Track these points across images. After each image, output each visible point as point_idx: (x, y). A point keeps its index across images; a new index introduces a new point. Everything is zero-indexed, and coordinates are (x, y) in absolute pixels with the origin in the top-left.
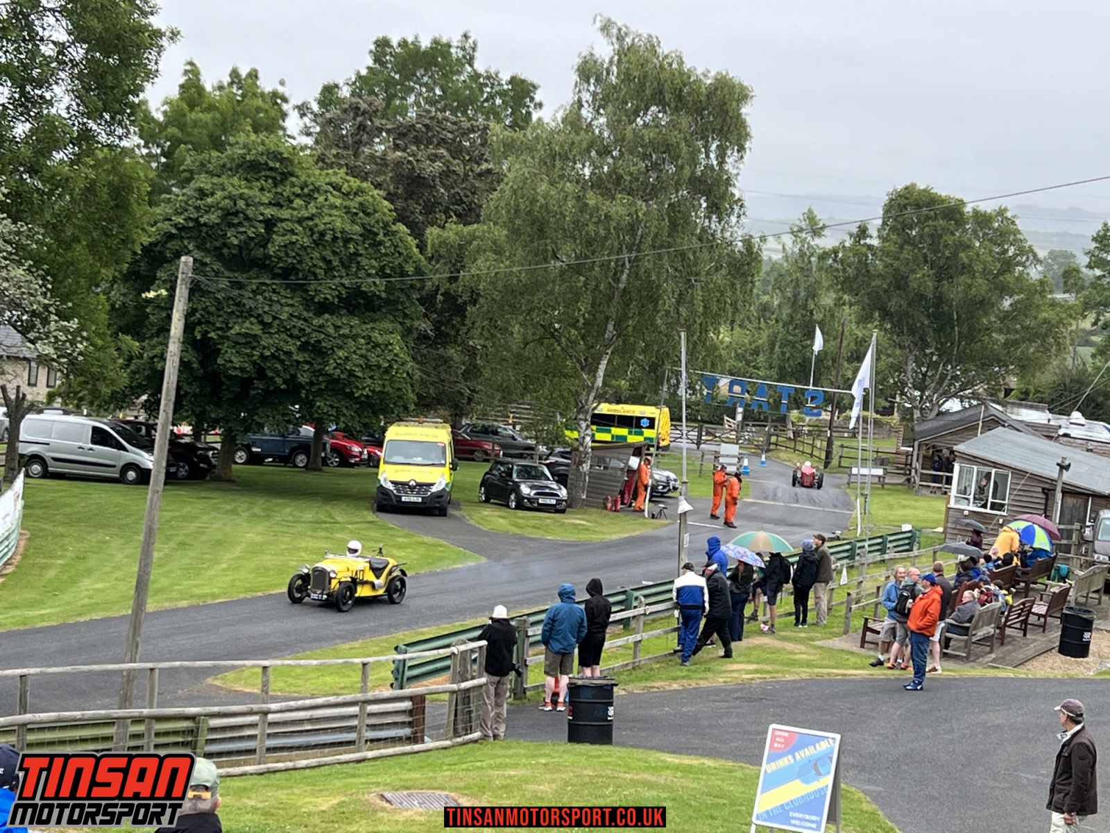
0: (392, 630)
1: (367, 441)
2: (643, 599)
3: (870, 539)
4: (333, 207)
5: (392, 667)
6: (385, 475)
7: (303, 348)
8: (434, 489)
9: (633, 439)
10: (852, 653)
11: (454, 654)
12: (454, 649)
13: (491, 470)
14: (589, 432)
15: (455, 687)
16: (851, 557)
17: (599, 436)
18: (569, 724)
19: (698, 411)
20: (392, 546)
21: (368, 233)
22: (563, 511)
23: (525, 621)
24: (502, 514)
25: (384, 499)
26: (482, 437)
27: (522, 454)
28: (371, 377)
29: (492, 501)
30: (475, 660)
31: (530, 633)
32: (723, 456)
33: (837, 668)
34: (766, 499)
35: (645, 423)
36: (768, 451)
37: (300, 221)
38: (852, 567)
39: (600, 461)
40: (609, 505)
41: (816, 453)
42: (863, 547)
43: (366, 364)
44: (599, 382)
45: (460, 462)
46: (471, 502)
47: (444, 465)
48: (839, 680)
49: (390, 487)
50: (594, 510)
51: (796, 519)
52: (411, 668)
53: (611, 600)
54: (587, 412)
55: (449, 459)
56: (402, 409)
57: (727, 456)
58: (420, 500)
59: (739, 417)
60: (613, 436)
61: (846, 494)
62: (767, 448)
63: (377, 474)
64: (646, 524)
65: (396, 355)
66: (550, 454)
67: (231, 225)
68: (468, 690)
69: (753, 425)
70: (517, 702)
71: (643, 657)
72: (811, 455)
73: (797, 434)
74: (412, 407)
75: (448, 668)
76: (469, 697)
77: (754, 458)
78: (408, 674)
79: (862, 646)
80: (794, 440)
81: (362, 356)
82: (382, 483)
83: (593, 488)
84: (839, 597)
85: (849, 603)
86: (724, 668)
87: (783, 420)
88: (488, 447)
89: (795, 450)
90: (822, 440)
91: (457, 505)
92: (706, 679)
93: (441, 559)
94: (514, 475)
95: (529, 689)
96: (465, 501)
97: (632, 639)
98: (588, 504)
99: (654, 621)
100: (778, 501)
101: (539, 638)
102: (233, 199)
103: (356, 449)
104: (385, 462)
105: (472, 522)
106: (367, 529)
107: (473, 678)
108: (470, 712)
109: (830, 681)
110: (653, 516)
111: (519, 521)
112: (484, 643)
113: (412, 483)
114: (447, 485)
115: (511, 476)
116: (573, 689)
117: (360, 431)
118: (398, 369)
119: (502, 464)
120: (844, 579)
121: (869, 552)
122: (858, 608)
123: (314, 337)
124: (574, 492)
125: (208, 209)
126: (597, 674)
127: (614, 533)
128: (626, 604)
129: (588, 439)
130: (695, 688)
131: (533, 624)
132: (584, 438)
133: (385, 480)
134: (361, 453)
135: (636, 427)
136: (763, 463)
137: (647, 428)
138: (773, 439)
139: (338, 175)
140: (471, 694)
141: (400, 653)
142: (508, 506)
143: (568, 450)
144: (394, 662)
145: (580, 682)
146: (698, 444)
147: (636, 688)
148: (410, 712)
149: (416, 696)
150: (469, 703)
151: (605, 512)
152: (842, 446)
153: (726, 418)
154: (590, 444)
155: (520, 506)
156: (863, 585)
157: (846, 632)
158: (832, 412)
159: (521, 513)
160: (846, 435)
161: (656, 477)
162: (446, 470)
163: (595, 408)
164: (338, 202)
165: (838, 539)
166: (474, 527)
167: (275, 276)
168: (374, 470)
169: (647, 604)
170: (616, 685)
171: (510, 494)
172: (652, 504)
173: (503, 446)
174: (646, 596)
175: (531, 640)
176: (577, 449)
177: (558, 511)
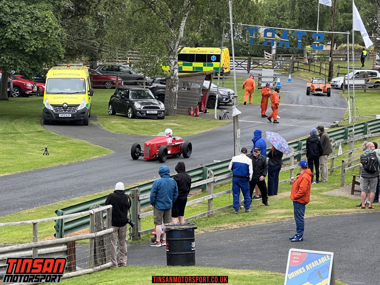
0: (54, 200)
1: (36, 79)
2: (212, 172)
3: (355, 126)
5: (54, 224)
6: (47, 101)
8: (79, 108)
9: (207, 69)
10: (346, 198)
11: (91, 214)
12: (91, 211)
13: (115, 94)
14: (176, 66)
15: (93, 235)
16: (345, 138)
17: (185, 68)
18: (167, 254)
19: (247, 49)
20: (54, 146)
22: (162, 118)
23: (137, 191)
24: (124, 122)
25: (48, 117)
26: (110, 73)
27: (136, 83)
28: (35, 39)
29: (117, 114)
30: (105, 217)
31: (140, 198)
32: (264, 77)
33: (336, 208)
34: (292, 103)
35: (214, 58)
36: (293, 72)
38: (346, 144)
39: (185, 84)
40: (192, 112)
41: (323, 72)
42: (352, 131)
43: (32, 31)
44: (182, 34)
45: (94, 90)
46: (103, 115)
47: (84, 93)
48: (337, 216)
49: (51, 108)
50: (182, 116)
51: (311, 115)
52: (66, 224)
53: (191, 174)
54: (175, 54)
55: (88, 89)
56: (56, 58)
57: (267, 77)
58: (70, 116)
59: (274, 52)
60: (194, 67)
61: (342, 97)
62: (292, 70)
63: (43, 100)
64: (216, 123)
65: (50, 24)
66: (153, 82)
68: (102, 236)
69: (283, 56)
70: (134, 242)
71: (214, 208)
72: (320, 73)
73: (311, 60)
74: (63, 56)
75: (88, 223)
76: (103, 241)
77: (284, 77)
78: (65, 227)
79: (352, 194)
80: (309, 64)
81: (28, 25)
82: (46, 106)
83: (181, 102)
84: (337, 164)
85: (343, 167)
86: (266, 213)
87: (301, 52)
88: (114, 79)
89: (309, 70)
90: (326, 64)
91: (95, 118)
92: (255, 220)
93: (85, 153)
94: (130, 97)
95: (142, 233)
96: (99, 115)
97: (206, 198)
98: (179, 113)
99: (221, 185)
100: (300, 104)
101: (149, 200)
103: (29, 85)
104: (48, 93)
105: (105, 128)
106: (37, 136)
107: (105, 229)
108: (104, 250)
109: (332, 217)
110: (220, 118)
111: (135, 126)
112: (110, 206)
113: (65, 105)
114: (87, 105)
115: (128, 97)
116: (169, 232)
117: (31, 74)
118: (52, 33)
119: (122, 90)
120: (340, 152)
121: (355, 134)
122: (350, 170)
124: (169, 105)
126: (183, 222)
127: (196, 130)
128: (203, 176)
129: (176, 71)
130: (247, 227)
131: (142, 192)
132: (173, 71)
133: (48, 104)
134: (33, 88)
135: (208, 61)
136: (289, 80)
137: (215, 61)
138: (296, 65)
140: (104, 239)
141: (59, 215)
142: (127, 116)
143: (164, 78)
144: (55, 221)
145: (173, 228)
146: (249, 70)
147: (210, 229)
148: (66, 252)
149: (69, 242)
150: (103, 245)
151: (189, 117)
152: (339, 67)
153: (265, 52)
154: (178, 74)
155: (134, 117)
156: (352, 154)
157: (342, 185)
158: (332, 46)
159: (136, 121)
160: (342, 59)
161: (221, 93)
162: (86, 96)
163: (180, 51)
165: (337, 126)
166: (106, 130)
168: (40, 98)
169: (215, 176)
170: (196, 228)
171: (128, 109)
172: (219, 111)
173: (123, 78)
174: (214, 170)
175: (142, 202)
176: (169, 78)
177: (159, 118)
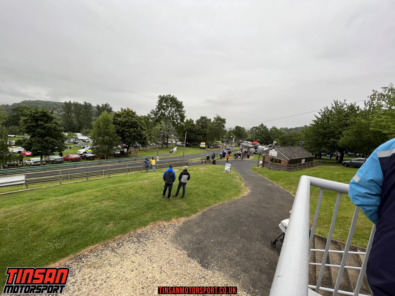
18: (213, 163)
19: (222, 141)
21: (200, 130)
26: (207, 143)
37: (195, 129)
44: (215, 139)
55: (205, 145)
56: (202, 142)
58: (203, 148)
66: (212, 145)
69: (226, 142)
73: (229, 143)
75: (204, 159)
77: (226, 145)
81: (199, 138)
93: (204, 152)
101: (211, 157)
102: (190, 127)
106: (199, 150)
117: (199, 143)
118: (202, 139)
119: (209, 145)
123: (196, 137)
126: (215, 160)
135: (218, 143)
139: (197, 126)
142: (209, 148)
147: (217, 161)
149: (202, 161)
151: (216, 148)
152: (232, 144)
154: (215, 144)
158: (232, 141)
166: (207, 150)
167: (193, 133)
168: (200, 146)
177: (213, 148)
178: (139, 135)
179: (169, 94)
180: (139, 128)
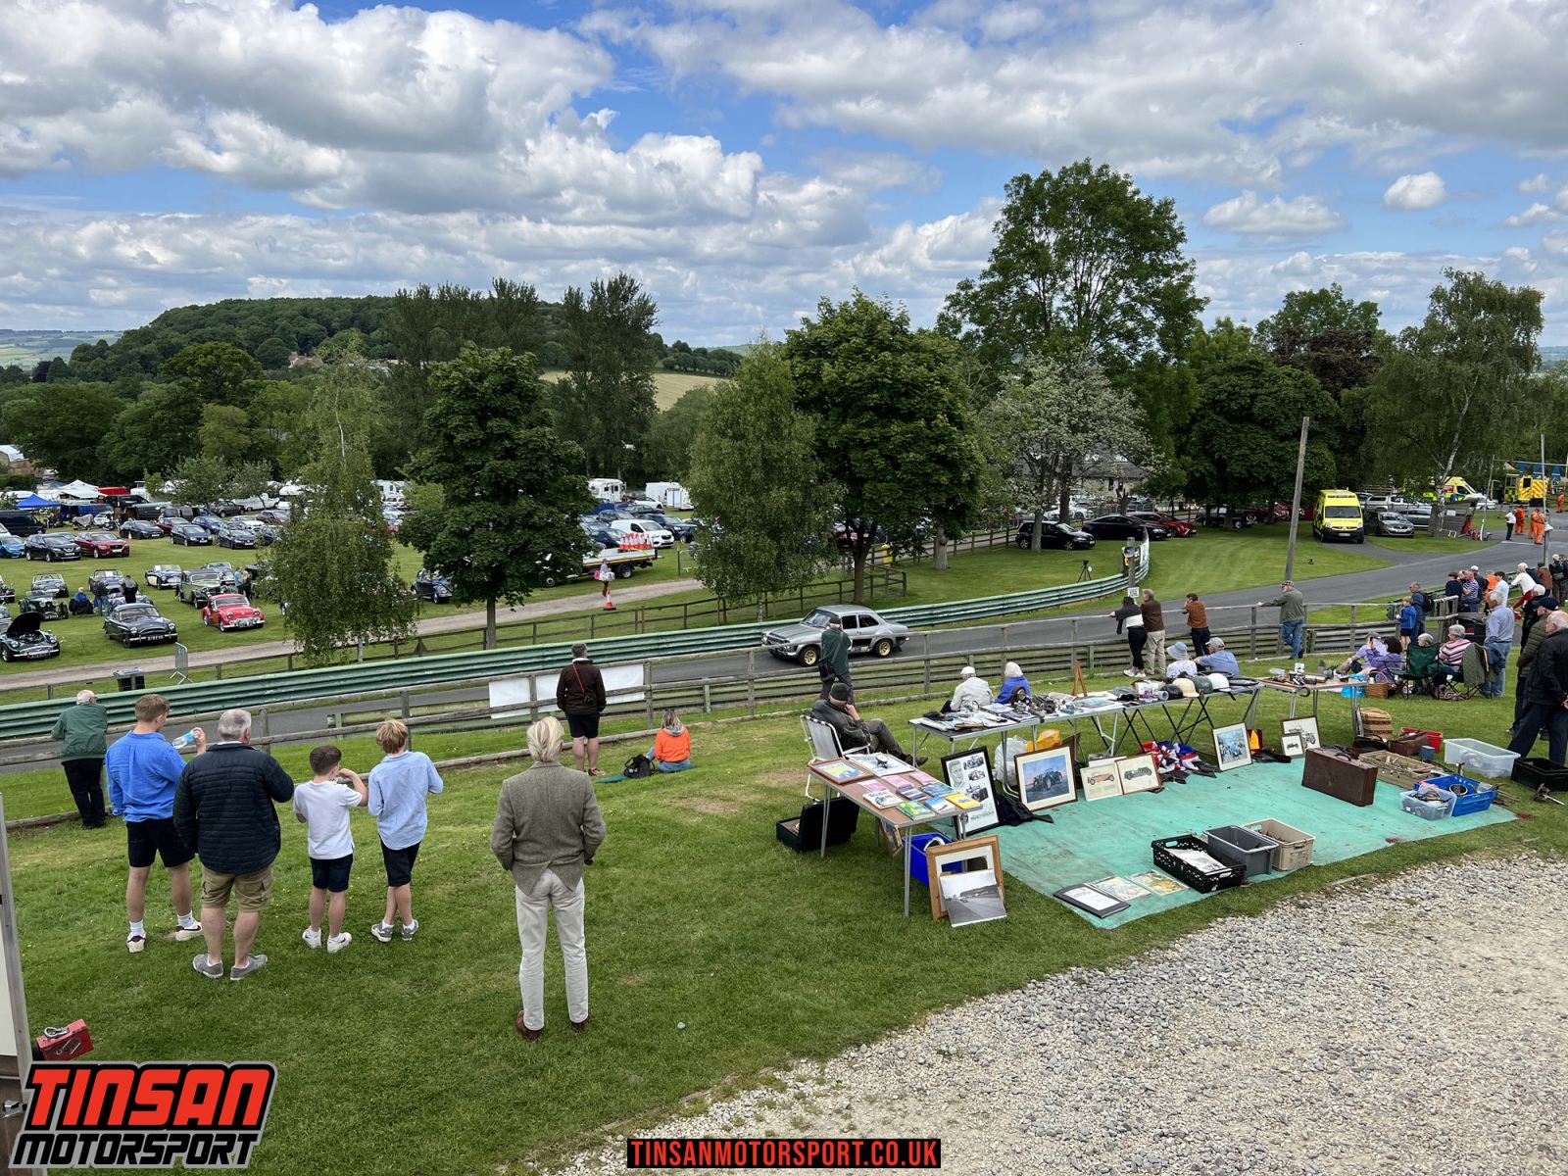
4: (1287, 385)
7: (1274, 459)
21: (1308, 397)
37: (1268, 395)
67: (1232, 400)
102: (1234, 387)
123: (1280, 453)
125: (1220, 393)
139: (1288, 369)
164: (1290, 382)
167: (1257, 424)
178: (942, 461)
179: (1081, 161)
180: (941, 418)
